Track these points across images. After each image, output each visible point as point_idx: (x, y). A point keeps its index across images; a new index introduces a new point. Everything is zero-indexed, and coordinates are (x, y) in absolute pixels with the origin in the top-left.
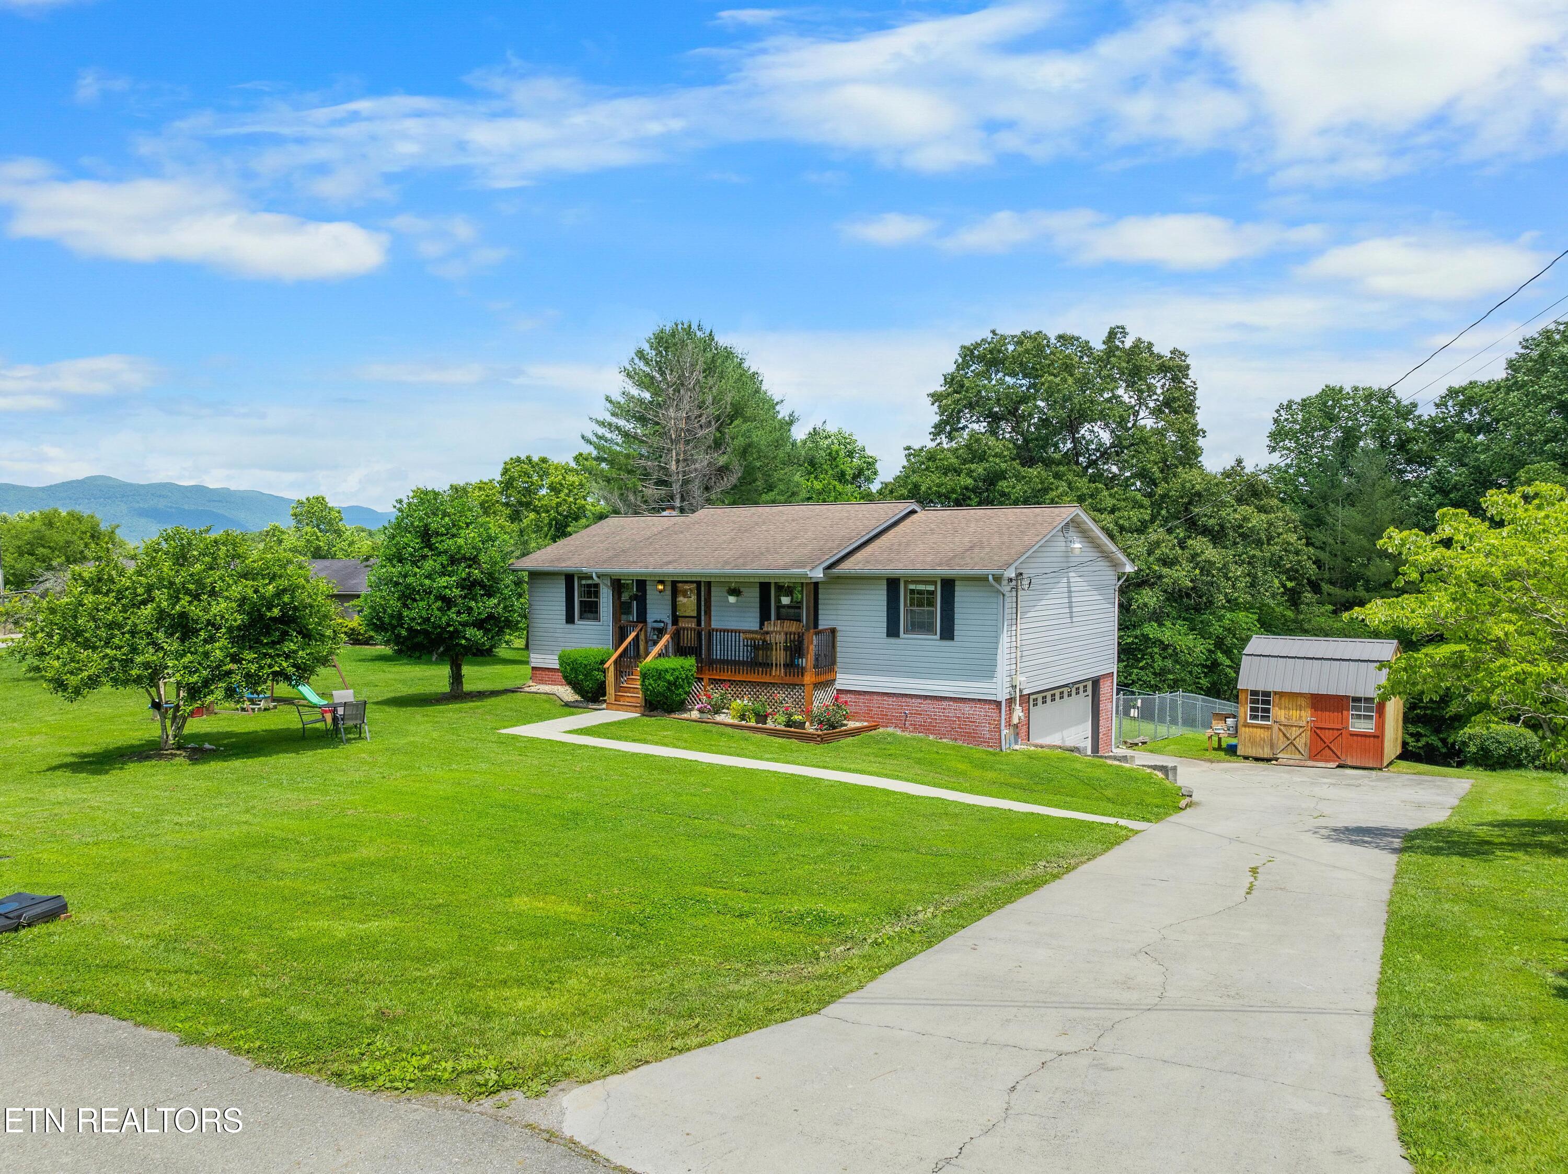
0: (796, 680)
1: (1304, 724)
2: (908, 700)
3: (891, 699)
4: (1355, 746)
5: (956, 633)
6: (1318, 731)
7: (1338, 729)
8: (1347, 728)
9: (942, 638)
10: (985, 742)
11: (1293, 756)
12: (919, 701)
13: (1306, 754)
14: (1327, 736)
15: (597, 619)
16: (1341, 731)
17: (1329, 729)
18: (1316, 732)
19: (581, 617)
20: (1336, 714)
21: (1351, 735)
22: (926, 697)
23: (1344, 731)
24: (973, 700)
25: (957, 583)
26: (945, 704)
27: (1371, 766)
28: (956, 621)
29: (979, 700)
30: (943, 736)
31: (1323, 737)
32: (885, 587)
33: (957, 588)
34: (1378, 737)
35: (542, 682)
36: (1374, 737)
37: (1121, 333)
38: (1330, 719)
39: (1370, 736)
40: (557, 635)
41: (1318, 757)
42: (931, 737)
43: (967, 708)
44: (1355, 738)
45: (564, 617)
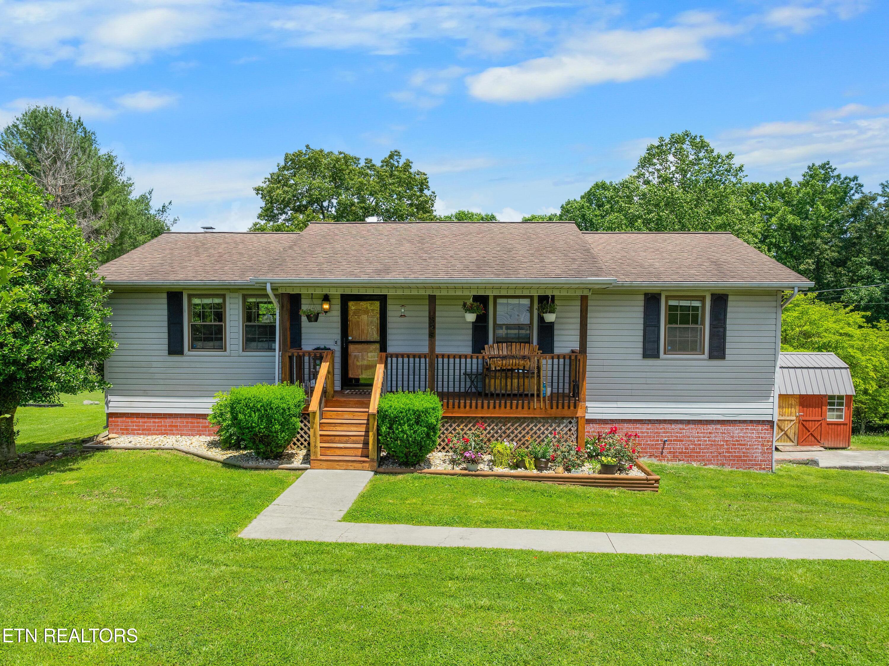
0: (566, 412)
1: (794, 418)
2: (666, 426)
3: (645, 426)
4: (830, 432)
5: (727, 351)
6: (804, 423)
7: (818, 421)
8: (825, 419)
9: (711, 357)
10: (756, 465)
11: (785, 444)
12: (681, 426)
13: (796, 442)
14: (812, 427)
15: (222, 348)
16: (821, 422)
17: (812, 421)
18: (803, 424)
19: (193, 347)
20: (817, 409)
21: (828, 424)
22: (689, 422)
23: (823, 422)
24: (744, 422)
25: (730, 298)
26: (711, 427)
27: (841, 446)
28: (728, 339)
29: (751, 421)
30: (709, 461)
31: (807, 427)
32: (642, 303)
33: (730, 304)
34: (846, 424)
35: (126, 431)
36: (844, 424)
37: (397, 155)
38: (813, 414)
39: (840, 424)
40: (152, 370)
41: (804, 443)
42: (695, 464)
43: (736, 431)
44: (830, 426)
45: (166, 347)
